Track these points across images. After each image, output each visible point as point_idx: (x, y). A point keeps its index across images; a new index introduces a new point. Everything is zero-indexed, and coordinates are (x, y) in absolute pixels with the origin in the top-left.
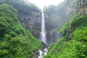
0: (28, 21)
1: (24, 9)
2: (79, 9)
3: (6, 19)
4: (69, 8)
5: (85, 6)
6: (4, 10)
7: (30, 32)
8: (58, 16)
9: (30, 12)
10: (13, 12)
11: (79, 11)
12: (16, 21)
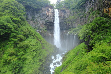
0: (37, 19)
1: (33, 4)
2: (101, 8)
3: (12, 19)
4: (89, 3)
5: (109, 6)
6: (8, 6)
7: (40, 34)
8: (75, 14)
9: (40, 8)
10: (19, 9)
11: (101, 10)
12: (23, 21)
